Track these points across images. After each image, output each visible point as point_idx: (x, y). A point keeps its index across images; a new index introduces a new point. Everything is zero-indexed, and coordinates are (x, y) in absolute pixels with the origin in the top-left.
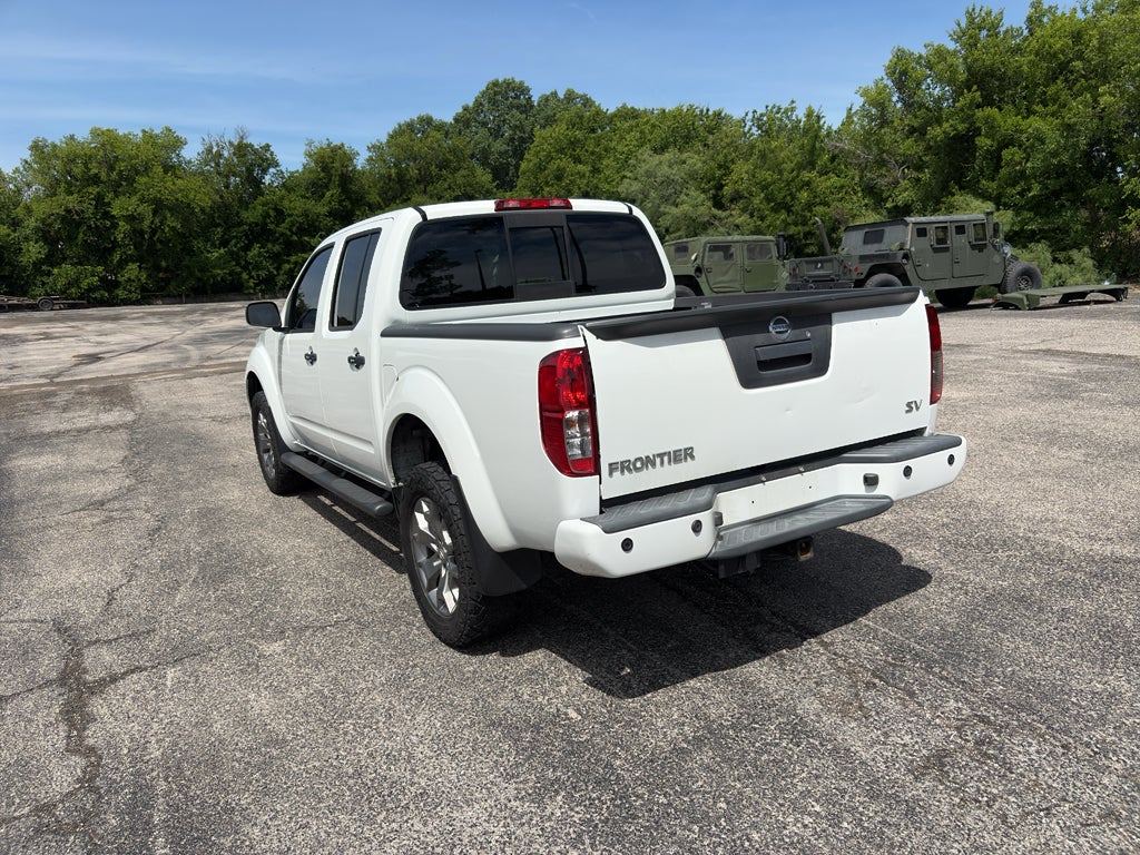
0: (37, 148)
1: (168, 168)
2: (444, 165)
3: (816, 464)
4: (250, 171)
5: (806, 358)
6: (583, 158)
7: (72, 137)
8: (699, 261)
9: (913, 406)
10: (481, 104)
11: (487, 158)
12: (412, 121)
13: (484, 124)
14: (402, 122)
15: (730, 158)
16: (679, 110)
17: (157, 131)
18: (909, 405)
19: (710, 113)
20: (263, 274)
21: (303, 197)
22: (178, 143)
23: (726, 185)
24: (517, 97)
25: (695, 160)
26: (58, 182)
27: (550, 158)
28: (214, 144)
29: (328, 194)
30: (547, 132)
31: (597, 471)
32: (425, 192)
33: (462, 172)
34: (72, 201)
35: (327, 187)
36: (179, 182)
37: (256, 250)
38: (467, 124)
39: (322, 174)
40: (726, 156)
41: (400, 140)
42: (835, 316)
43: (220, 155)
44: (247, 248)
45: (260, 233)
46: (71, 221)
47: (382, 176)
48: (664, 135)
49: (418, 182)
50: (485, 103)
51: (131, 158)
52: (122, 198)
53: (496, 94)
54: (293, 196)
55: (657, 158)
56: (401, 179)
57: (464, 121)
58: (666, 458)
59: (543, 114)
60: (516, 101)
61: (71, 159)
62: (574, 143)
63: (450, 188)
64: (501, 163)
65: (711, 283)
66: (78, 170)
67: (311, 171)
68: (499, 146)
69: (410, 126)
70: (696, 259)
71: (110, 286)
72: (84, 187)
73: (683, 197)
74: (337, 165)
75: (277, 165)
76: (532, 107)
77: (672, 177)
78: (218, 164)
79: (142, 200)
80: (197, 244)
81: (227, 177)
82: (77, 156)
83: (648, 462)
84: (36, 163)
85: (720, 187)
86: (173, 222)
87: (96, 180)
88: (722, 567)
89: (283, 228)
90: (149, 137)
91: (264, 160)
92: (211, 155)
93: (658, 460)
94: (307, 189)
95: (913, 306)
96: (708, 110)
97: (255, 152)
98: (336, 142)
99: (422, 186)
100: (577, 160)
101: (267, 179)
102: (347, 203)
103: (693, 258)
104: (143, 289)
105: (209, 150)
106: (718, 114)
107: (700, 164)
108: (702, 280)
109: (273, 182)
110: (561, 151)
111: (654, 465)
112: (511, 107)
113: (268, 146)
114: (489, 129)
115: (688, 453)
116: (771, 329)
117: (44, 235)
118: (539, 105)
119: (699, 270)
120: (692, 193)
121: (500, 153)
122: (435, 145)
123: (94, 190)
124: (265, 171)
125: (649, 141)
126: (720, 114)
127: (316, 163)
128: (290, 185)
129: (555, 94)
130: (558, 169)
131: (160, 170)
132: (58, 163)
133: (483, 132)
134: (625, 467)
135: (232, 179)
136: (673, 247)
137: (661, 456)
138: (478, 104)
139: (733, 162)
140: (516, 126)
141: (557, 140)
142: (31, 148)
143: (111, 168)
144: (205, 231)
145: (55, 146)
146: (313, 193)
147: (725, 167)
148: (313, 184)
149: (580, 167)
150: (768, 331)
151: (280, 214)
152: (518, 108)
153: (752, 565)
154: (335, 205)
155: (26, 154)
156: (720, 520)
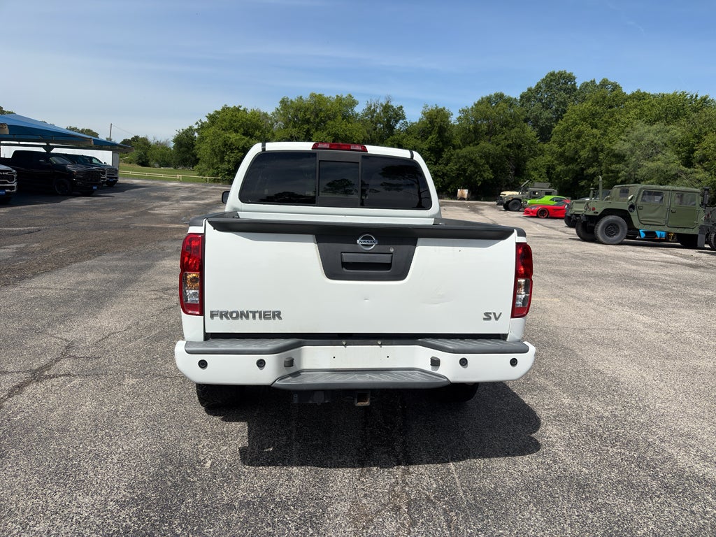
0: (283, 102)
1: (346, 117)
2: (505, 124)
3: (394, 341)
4: (389, 121)
5: (387, 266)
6: (599, 125)
7: (301, 98)
8: (633, 201)
9: (492, 316)
10: (540, 87)
11: (537, 122)
12: (491, 96)
13: (541, 100)
14: (484, 96)
15: (704, 131)
16: (675, 94)
17: (344, 97)
18: (486, 314)
19: (698, 98)
21: (415, 138)
22: (353, 103)
23: (696, 150)
24: (566, 83)
25: (677, 131)
26: (290, 120)
27: (575, 124)
28: (373, 105)
29: (430, 137)
30: (578, 107)
31: (202, 313)
32: (490, 140)
33: (516, 129)
34: (295, 131)
35: (430, 133)
36: (350, 125)
38: (529, 100)
39: (429, 125)
40: (700, 129)
41: (480, 107)
42: (420, 240)
43: (374, 111)
47: (465, 129)
48: (658, 112)
49: (487, 134)
50: (543, 86)
51: (328, 110)
52: (319, 132)
53: (551, 81)
54: (410, 137)
55: (647, 127)
56: (476, 131)
57: (526, 98)
58: (257, 315)
59: (582, 95)
60: (564, 86)
61: (298, 110)
62: (594, 115)
63: (505, 139)
64: (546, 125)
65: (640, 217)
66: (300, 115)
67: (423, 123)
68: (547, 114)
69: (489, 99)
70: (631, 199)
72: (302, 124)
73: (660, 156)
74: (438, 120)
75: (404, 118)
76: (575, 90)
77: (655, 142)
78: (372, 117)
79: (328, 134)
81: (376, 124)
82: (301, 108)
83: (242, 315)
84: (282, 110)
85: (693, 151)
87: (308, 121)
88: (296, 396)
90: (339, 99)
91: (398, 115)
92: (370, 111)
93: (251, 315)
94: (419, 133)
95: (502, 242)
96: (697, 96)
97: (394, 110)
98: (441, 107)
99: (488, 137)
100: (594, 126)
101: (398, 126)
102: (440, 144)
103: (630, 198)
105: (369, 108)
106: (704, 100)
107: (680, 134)
108: (633, 215)
109: (401, 128)
110: (584, 119)
111: (247, 317)
112: (560, 90)
113: (402, 107)
114: (543, 103)
115: (277, 315)
116: (358, 241)
118: (580, 89)
119: (632, 207)
120: (668, 154)
121: (547, 119)
122: (501, 112)
123: (306, 127)
124: (397, 121)
125: (647, 116)
126: (705, 99)
127: (427, 118)
128: (410, 130)
129: (593, 82)
130: (579, 131)
131: (340, 118)
132: (292, 111)
133: (539, 104)
134: (223, 315)
135: (379, 125)
136: (619, 190)
137: (254, 313)
138: (539, 87)
139: (706, 134)
140: (561, 102)
141: (582, 112)
142: (281, 102)
143: (317, 115)
145: (292, 102)
146: (422, 136)
147: (699, 138)
148: (423, 131)
149: (595, 131)
150: (356, 243)
152: (565, 90)
153: (319, 400)
154: (433, 144)
155: (278, 105)
156: (290, 363)
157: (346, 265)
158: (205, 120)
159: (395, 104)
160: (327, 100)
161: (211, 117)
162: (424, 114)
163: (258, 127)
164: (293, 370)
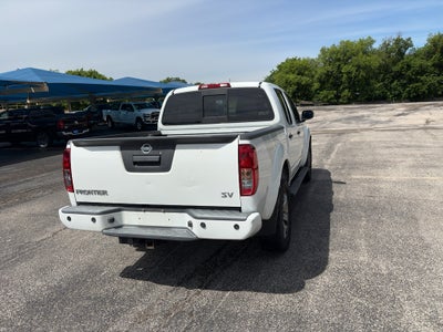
0: (323, 50)
1: (365, 53)
4: (399, 50)
5: (158, 163)
7: (334, 45)
9: (227, 195)
17: (365, 39)
18: (223, 193)
20: (397, 92)
21: (422, 59)
26: (327, 61)
28: (387, 40)
29: (434, 56)
34: (329, 68)
35: (434, 53)
37: (395, 82)
39: (433, 48)
42: (177, 146)
43: (388, 45)
44: (392, 82)
45: (399, 75)
46: (328, 75)
51: (353, 50)
61: (332, 53)
66: (334, 56)
71: (338, 97)
72: (335, 62)
74: (440, 43)
75: (412, 46)
78: (387, 49)
79: (353, 66)
80: (372, 81)
81: (390, 53)
82: (334, 52)
83: (89, 192)
84: (322, 55)
86: (363, 73)
87: (339, 60)
89: (409, 73)
90: (361, 41)
91: (407, 44)
92: (386, 45)
93: (94, 193)
94: (425, 55)
97: (404, 41)
101: (407, 52)
104: (349, 99)
105: (385, 43)
109: (410, 53)
111: (92, 194)
113: (410, 38)
115: (105, 193)
117: (320, 80)
123: (338, 63)
124: (406, 49)
127: (431, 43)
128: (417, 54)
131: (361, 53)
132: (328, 55)
134: (82, 192)
135: (392, 54)
137: (95, 191)
142: (321, 50)
143: (345, 55)
144: (376, 76)
145: (328, 49)
146: (427, 57)
148: (428, 53)
150: (140, 150)
151: (409, 66)
154: (436, 61)
155: (319, 53)
156: (112, 220)
157: (135, 163)
158: (276, 69)
159: (404, 38)
160: (352, 44)
161: (279, 67)
162: (428, 40)
163: (306, 69)
164: (115, 224)
